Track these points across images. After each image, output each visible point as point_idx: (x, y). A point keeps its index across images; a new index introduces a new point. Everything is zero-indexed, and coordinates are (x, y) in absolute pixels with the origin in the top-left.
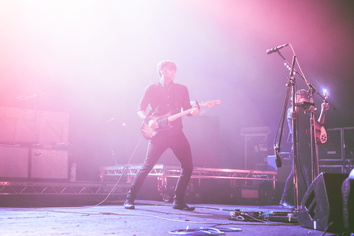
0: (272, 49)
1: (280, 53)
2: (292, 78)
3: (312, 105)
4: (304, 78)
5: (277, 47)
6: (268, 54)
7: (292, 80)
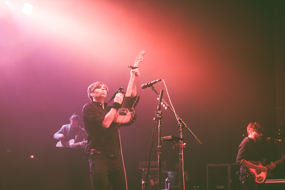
0: (146, 84)
1: (153, 88)
2: (160, 112)
3: (180, 140)
4: (175, 112)
5: (150, 82)
6: (142, 88)
7: (159, 114)
